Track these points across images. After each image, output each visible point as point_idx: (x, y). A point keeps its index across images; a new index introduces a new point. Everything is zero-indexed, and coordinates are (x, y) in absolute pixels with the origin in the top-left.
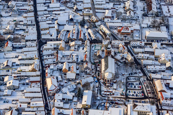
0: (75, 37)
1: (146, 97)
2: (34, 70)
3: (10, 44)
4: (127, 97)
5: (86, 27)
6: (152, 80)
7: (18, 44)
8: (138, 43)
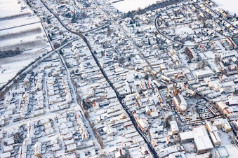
0: (145, 88)
1: (215, 116)
2: (125, 118)
3: (97, 104)
4: (202, 119)
5: (150, 79)
6: (215, 103)
7: (103, 103)
8: (194, 81)
